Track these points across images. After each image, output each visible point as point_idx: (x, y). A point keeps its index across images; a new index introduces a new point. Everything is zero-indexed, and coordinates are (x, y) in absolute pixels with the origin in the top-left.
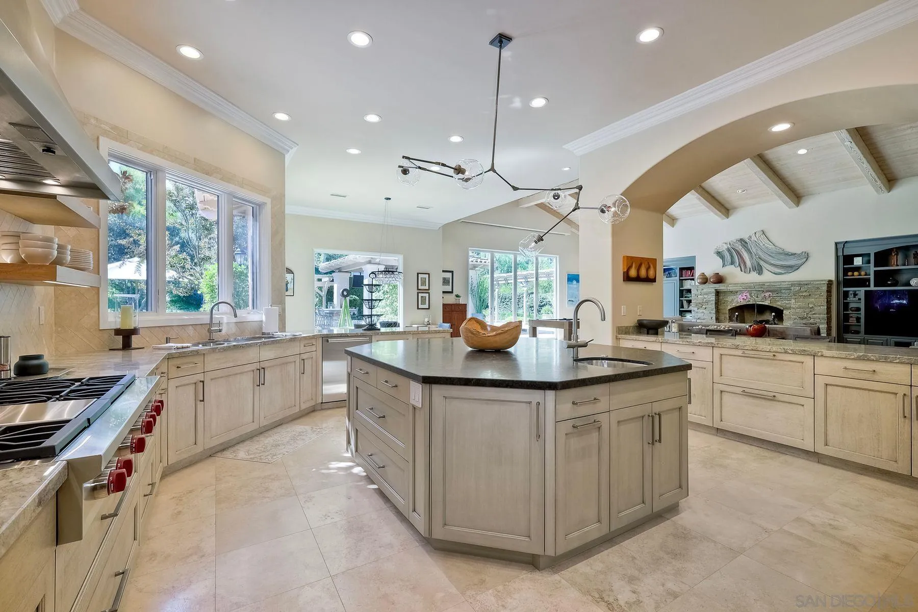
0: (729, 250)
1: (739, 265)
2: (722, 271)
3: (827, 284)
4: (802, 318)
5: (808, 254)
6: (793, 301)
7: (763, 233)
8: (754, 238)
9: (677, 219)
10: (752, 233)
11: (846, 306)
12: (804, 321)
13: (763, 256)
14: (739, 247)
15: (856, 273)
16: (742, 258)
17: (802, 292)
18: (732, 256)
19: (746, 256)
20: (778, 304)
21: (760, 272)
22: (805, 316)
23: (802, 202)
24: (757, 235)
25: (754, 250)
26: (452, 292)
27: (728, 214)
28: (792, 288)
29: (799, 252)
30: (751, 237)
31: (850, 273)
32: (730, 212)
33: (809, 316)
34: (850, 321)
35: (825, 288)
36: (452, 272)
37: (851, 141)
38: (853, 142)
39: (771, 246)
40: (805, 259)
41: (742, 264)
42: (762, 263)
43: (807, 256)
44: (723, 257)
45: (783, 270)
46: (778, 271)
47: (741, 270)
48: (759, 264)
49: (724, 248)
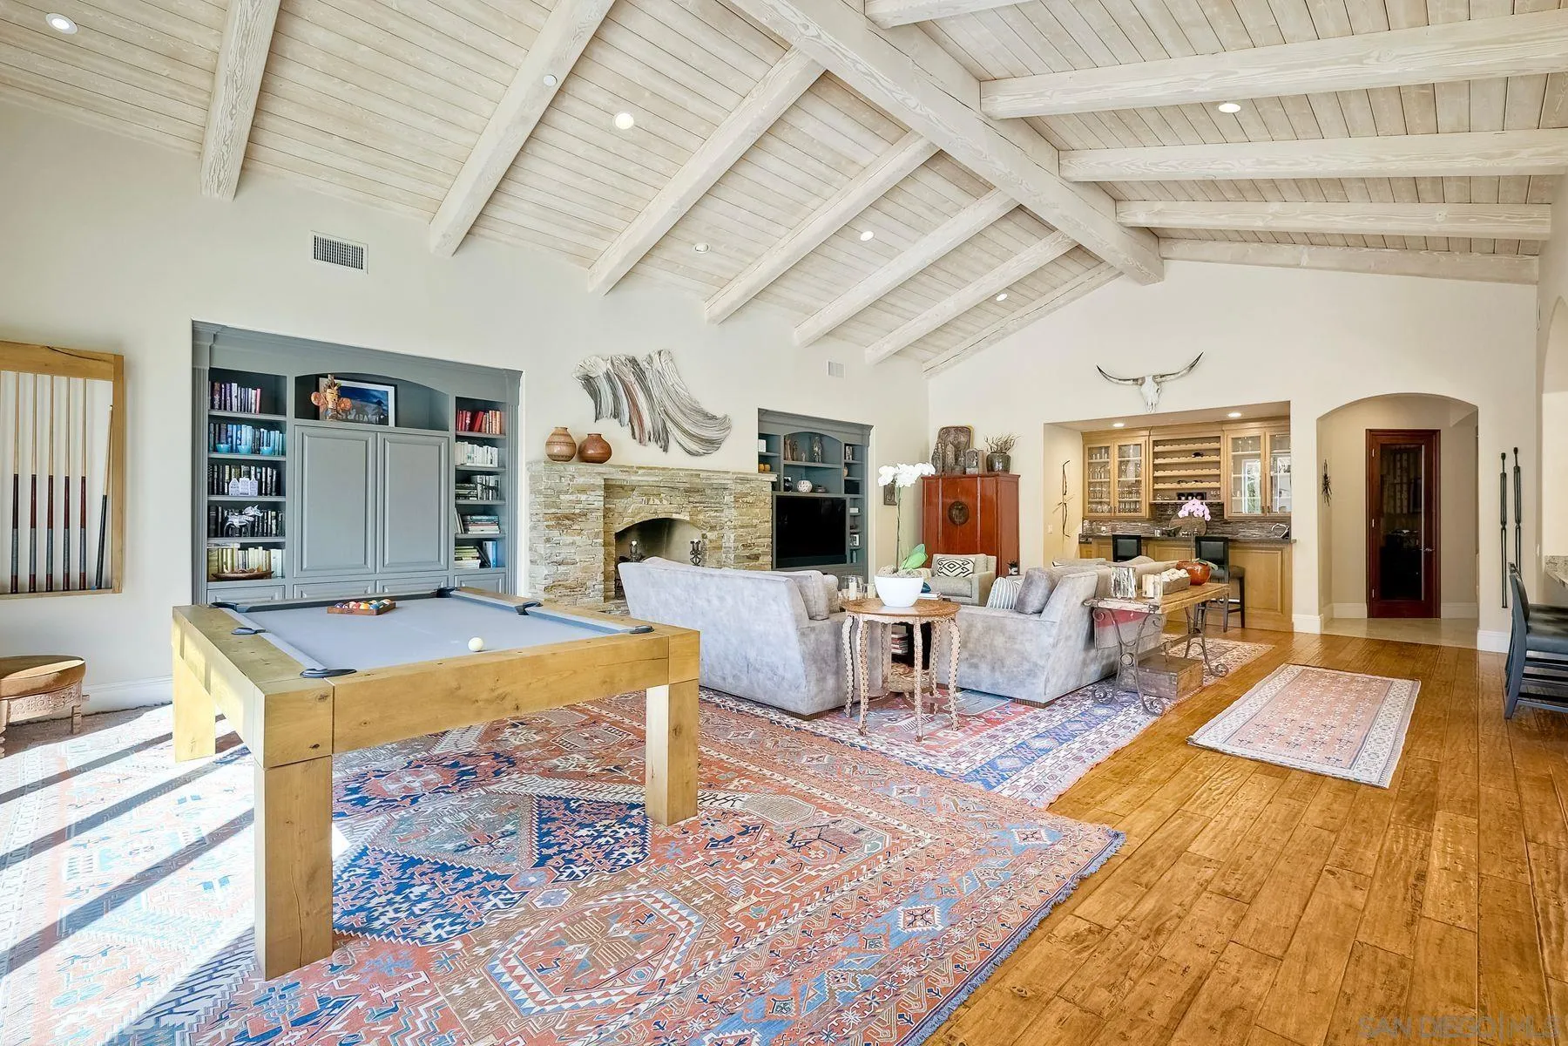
0: (608, 377)
1: (631, 421)
5: (728, 421)
7: (671, 358)
8: (656, 365)
10: (653, 351)
13: (670, 412)
14: (630, 378)
16: (634, 404)
18: (615, 395)
19: (642, 400)
20: (701, 519)
21: (666, 446)
24: (661, 360)
25: (656, 392)
30: (651, 360)
39: (684, 392)
40: (725, 431)
41: (636, 420)
42: (669, 425)
44: (594, 393)
45: (701, 447)
46: (694, 447)
47: (633, 434)
48: (664, 426)
49: (600, 370)
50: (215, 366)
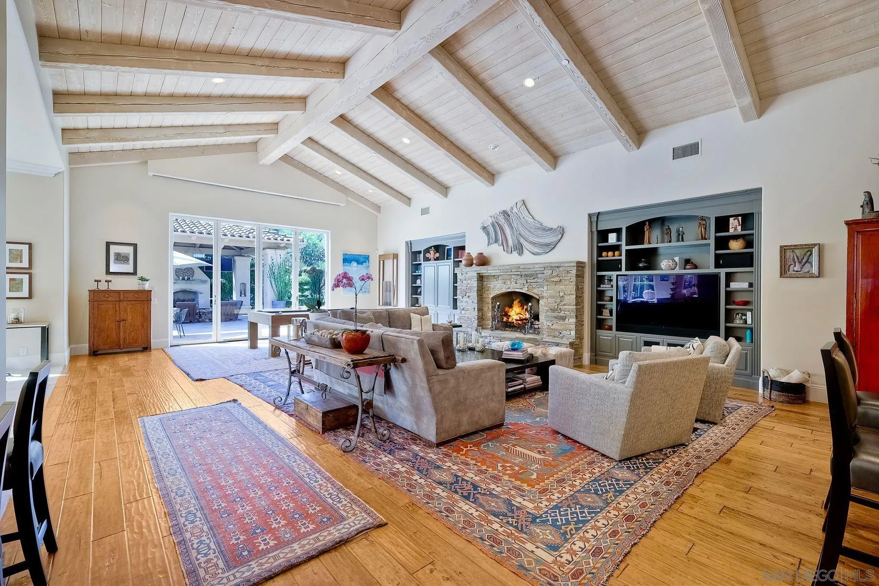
0: (493, 225)
1: (502, 243)
2: (487, 251)
3: (577, 267)
4: (553, 310)
5: (563, 228)
6: (545, 288)
7: (524, 203)
8: (515, 210)
9: (449, 187)
10: (513, 204)
11: (600, 295)
12: (555, 314)
13: (523, 233)
14: (502, 221)
15: (610, 253)
16: (505, 234)
17: (554, 277)
18: (496, 232)
19: (508, 231)
20: (534, 292)
21: (521, 253)
22: (556, 307)
23: (559, 162)
24: (518, 205)
25: (515, 225)
26: (135, 273)
27: (493, 180)
28: (545, 272)
29: (555, 227)
30: (512, 208)
31: (604, 254)
32: (496, 176)
33: (560, 307)
34: (604, 314)
35: (574, 272)
36: (135, 246)
37: (569, 59)
38: (570, 61)
39: (530, 220)
40: (560, 236)
41: (504, 243)
42: (522, 240)
43: (562, 232)
44: (488, 234)
45: (541, 249)
46: (536, 250)
47: (504, 249)
48: (519, 242)
49: (489, 222)
50: (412, 251)
